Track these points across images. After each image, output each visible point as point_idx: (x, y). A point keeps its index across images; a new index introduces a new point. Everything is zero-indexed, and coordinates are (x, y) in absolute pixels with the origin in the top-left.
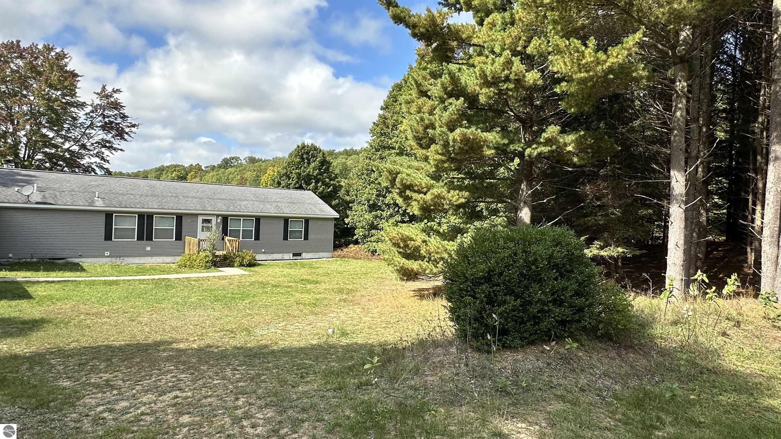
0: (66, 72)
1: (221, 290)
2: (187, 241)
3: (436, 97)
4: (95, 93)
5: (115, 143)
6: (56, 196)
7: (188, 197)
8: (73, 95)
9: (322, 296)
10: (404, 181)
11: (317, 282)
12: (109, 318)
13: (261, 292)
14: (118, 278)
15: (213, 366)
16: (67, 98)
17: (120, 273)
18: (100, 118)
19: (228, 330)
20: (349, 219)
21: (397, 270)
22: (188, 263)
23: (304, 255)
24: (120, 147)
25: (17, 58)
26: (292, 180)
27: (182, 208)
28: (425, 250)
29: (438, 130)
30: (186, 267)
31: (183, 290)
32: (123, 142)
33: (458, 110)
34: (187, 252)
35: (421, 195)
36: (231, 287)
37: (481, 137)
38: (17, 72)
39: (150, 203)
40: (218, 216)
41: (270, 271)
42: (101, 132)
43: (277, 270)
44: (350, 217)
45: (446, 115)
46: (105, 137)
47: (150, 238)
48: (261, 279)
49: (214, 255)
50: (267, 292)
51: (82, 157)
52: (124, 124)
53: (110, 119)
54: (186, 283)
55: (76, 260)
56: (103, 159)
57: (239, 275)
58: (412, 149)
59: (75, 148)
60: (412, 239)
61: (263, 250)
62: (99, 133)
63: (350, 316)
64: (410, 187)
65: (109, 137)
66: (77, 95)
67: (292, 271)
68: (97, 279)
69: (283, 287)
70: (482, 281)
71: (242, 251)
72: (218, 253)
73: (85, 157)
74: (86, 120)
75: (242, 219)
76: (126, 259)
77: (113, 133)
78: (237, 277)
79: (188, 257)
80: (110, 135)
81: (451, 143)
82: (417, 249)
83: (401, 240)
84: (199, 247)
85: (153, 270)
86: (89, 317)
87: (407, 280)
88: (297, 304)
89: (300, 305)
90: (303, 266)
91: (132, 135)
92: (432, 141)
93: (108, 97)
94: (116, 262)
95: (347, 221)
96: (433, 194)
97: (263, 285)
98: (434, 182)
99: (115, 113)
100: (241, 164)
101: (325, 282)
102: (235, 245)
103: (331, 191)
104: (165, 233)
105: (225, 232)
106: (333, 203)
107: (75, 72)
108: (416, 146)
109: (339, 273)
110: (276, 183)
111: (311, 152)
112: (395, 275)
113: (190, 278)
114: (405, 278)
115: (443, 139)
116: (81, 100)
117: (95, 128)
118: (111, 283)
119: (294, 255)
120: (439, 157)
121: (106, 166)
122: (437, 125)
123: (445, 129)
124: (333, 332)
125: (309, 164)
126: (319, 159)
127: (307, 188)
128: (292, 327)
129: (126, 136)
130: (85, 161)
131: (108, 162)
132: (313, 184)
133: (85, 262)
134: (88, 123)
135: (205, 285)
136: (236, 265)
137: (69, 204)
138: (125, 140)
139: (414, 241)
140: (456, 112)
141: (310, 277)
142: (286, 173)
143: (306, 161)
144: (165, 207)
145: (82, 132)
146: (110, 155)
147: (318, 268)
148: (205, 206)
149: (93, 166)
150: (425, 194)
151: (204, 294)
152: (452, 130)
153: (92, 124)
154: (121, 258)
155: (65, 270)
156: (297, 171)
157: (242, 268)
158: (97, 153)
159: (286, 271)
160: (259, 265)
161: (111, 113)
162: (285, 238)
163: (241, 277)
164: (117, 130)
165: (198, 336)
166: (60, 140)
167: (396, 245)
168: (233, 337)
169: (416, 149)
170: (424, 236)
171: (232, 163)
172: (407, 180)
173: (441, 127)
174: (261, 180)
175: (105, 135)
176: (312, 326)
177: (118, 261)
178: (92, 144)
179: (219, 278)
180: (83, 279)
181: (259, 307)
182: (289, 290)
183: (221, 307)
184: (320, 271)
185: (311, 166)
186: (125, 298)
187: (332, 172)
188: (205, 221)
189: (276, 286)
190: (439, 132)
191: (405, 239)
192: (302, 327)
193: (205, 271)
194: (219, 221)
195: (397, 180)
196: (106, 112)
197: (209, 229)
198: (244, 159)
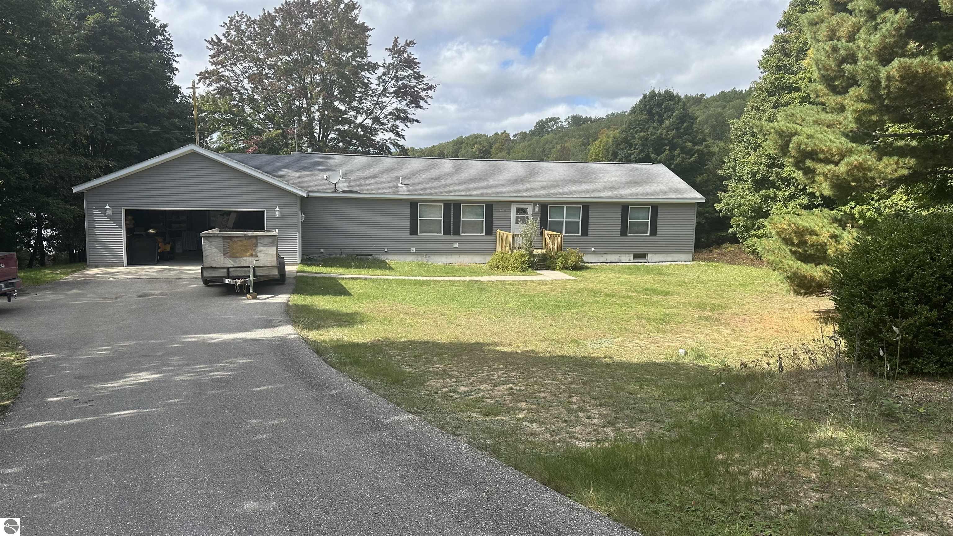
0: (356, 26)
1: (542, 297)
2: (498, 235)
3: (861, 11)
4: (386, 49)
5: (409, 112)
6: (361, 183)
7: (499, 180)
8: (364, 55)
9: (674, 310)
10: (803, 147)
11: (667, 293)
12: (428, 319)
13: (591, 301)
14: (428, 278)
15: (541, 369)
16: (358, 59)
17: (428, 273)
18: (393, 82)
19: (553, 340)
20: (722, 205)
21: (788, 277)
22: (501, 263)
23: (650, 257)
24: (415, 118)
25: (307, 17)
26: (635, 149)
27: (493, 194)
28: (834, 249)
29: (861, 64)
30: (498, 268)
31: (498, 294)
32: (419, 110)
33: (895, 29)
34: (498, 249)
35: (832, 166)
36: (554, 293)
37: (939, 68)
38: (308, 33)
39: (456, 189)
40: (535, 203)
41: (602, 276)
42: (394, 100)
43: (612, 275)
44: (724, 201)
45: (876, 38)
46: (399, 106)
47: (457, 232)
48: (591, 286)
49: (531, 254)
50: (598, 302)
51: (375, 132)
52: (419, 87)
53: (404, 81)
54: (500, 286)
55: (383, 258)
56: (397, 134)
57: (562, 280)
58: (817, 96)
59: (369, 122)
60: (813, 233)
61: (593, 249)
62: (392, 101)
63: (712, 337)
64: (813, 155)
65: (402, 105)
66: (368, 55)
67: (633, 278)
68: (407, 278)
69: (620, 297)
70: (883, 285)
71: (565, 250)
72: (535, 252)
73: (379, 132)
74: (379, 85)
75: (565, 207)
76: (432, 257)
77: (408, 99)
78: (560, 282)
79: (500, 255)
80: (404, 103)
81: (884, 83)
82: (823, 247)
83: (795, 233)
84: (513, 244)
85: (462, 270)
86: (408, 317)
87: (805, 294)
88: (638, 318)
89: (643, 321)
90: (648, 271)
91: (428, 100)
92: (853, 82)
93: (400, 52)
94: (422, 261)
95: (718, 207)
96: (848, 164)
97: (594, 293)
98: (854, 145)
99: (409, 73)
100: (562, 127)
101: (678, 294)
102: (558, 241)
103: (695, 162)
104: (474, 227)
105: (544, 225)
106: (699, 179)
107: (365, 25)
108: (826, 91)
109: (702, 283)
110: (610, 154)
111: (665, 103)
112: (786, 286)
113: (504, 281)
114: (803, 291)
115: (869, 78)
116: (373, 60)
117: (387, 95)
118: (422, 283)
119: (636, 256)
120: (861, 106)
121: (401, 142)
122: (860, 55)
123: (873, 62)
124: (686, 353)
125: (661, 122)
126: (677, 112)
127: (656, 159)
128: (631, 344)
129: (422, 103)
130: (379, 137)
131: (404, 138)
132: (667, 152)
133: (391, 260)
134: (381, 89)
135: (523, 290)
136: (558, 268)
137: (373, 192)
138: (421, 108)
139: (817, 235)
140: (894, 33)
141: (657, 286)
142: (626, 138)
143: (656, 117)
144: (474, 194)
145: (374, 101)
146: (405, 128)
147: (670, 274)
148: (519, 190)
149: (388, 144)
150: (837, 164)
151: (523, 299)
152: (885, 61)
153: (385, 89)
154: (427, 256)
155: (374, 268)
156: (642, 134)
157: (565, 271)
158: (392, 126)
159: (624, 277)
160: (587, 268)
161: (405, 74)
162: (624, 232)
163: (566, 282)
164: (412, 95)
165: (520, 343)
166: (353, 113)
167: (787, 241)
168: (560, 347)
169: (825, 94)
170: (834, 229)
171: (549, 127)
172: (806, 144)
173: (866, 58)
174: (589, 150)
175: (398, 103)
176: (657, 345)
177: (423, 260)
178: (386, 116)
179: (538, 282)
180: (394, 278)
181: (589, 319)
182: (628, 300)
183: (543, 316)
184: (674, 279)
185: (664, 126)
186: (439, 300)
187: (697, 132)
188: (519, 210)
189: (609, 295)
190: (862, 67)
191: (801, 233)
192: (644, 345)
193: (521, 273)
194: (536, 210)
195: (791, 145)
196: (399, 73)
197: (524, 221)
198: (566, 120)
